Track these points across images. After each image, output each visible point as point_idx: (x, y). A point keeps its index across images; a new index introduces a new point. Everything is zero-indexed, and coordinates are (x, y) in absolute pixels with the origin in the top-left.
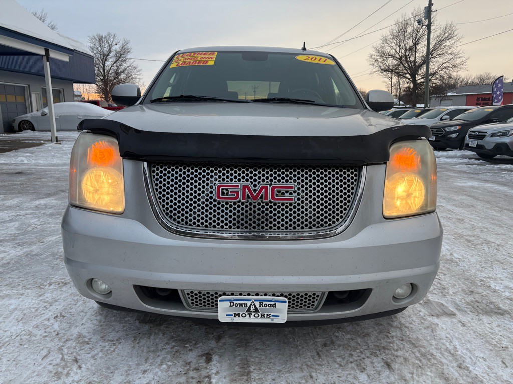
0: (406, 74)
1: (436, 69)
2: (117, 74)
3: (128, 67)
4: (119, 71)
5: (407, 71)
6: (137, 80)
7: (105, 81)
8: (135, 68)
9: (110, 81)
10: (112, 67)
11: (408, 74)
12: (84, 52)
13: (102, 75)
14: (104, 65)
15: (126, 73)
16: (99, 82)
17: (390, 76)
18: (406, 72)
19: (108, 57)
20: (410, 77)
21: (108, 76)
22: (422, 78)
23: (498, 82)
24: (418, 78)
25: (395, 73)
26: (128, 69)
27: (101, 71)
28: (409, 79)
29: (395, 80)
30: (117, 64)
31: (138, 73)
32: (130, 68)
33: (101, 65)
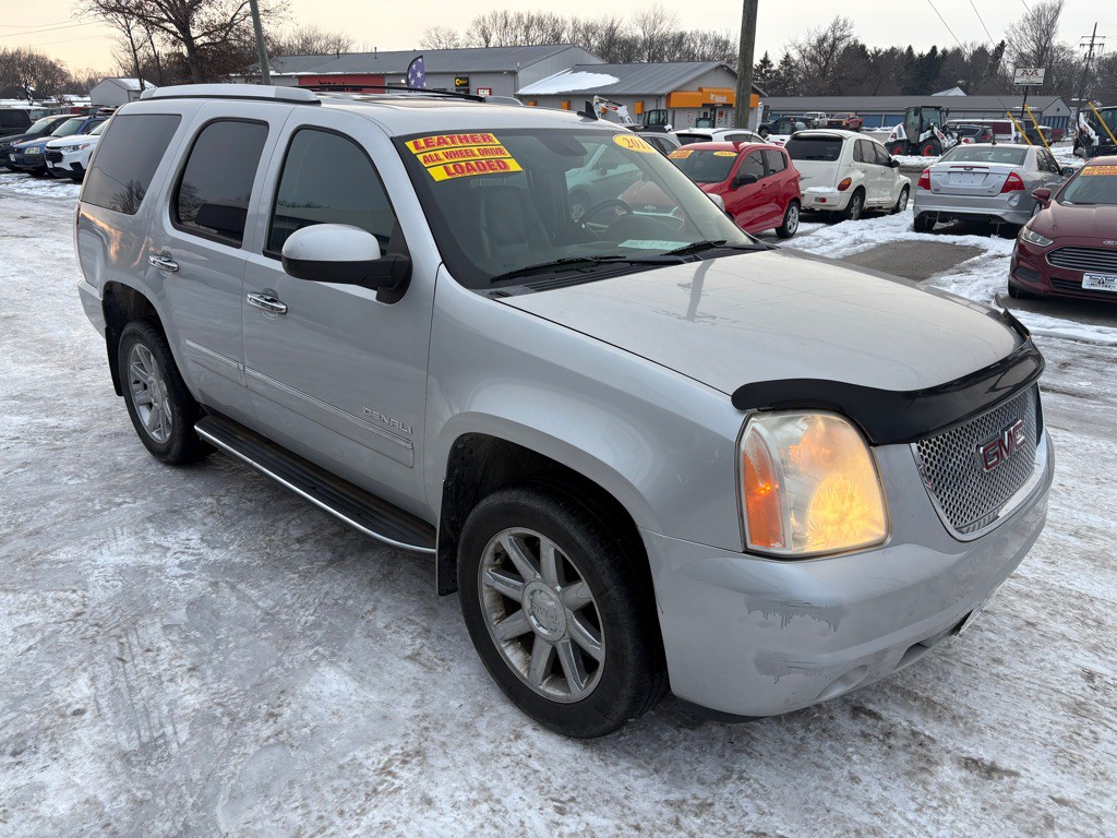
0: (164, 21)
1: (232, 14)
5: (167, 15)
11: (171, 21)
17: (123, 21)
18: (165, 17)
20: (175, 29)
22: (204, 34)
23: (414, 66)
24: (195, 32)
25: (138, 15)
28: (175, 34)
29: (139, 31)
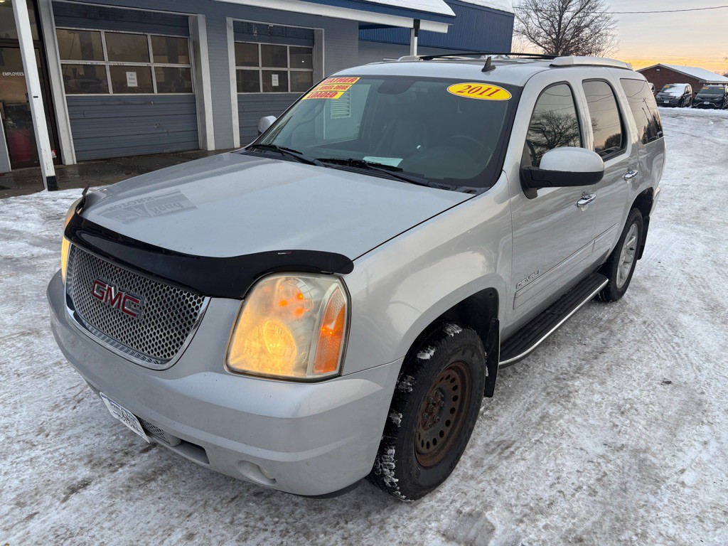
2: (579, 29)
3: (597, 17)
4: (582, 25)
6: (609, 38)
7: (558, 42)
8: (608, 19)
9: (566, 40)
10: (572, 18)
12: (501, 9)
13: (556, 33)
14: (561, 17)
15: (592, 27)
16: (549, 43)
19: (570, 4)
21: (564, 33)
26: (596, 20)
27: (556, 26)
30: (581, 14)
31: (611, 27)
32: (600, 19)
33: (557, 17)
